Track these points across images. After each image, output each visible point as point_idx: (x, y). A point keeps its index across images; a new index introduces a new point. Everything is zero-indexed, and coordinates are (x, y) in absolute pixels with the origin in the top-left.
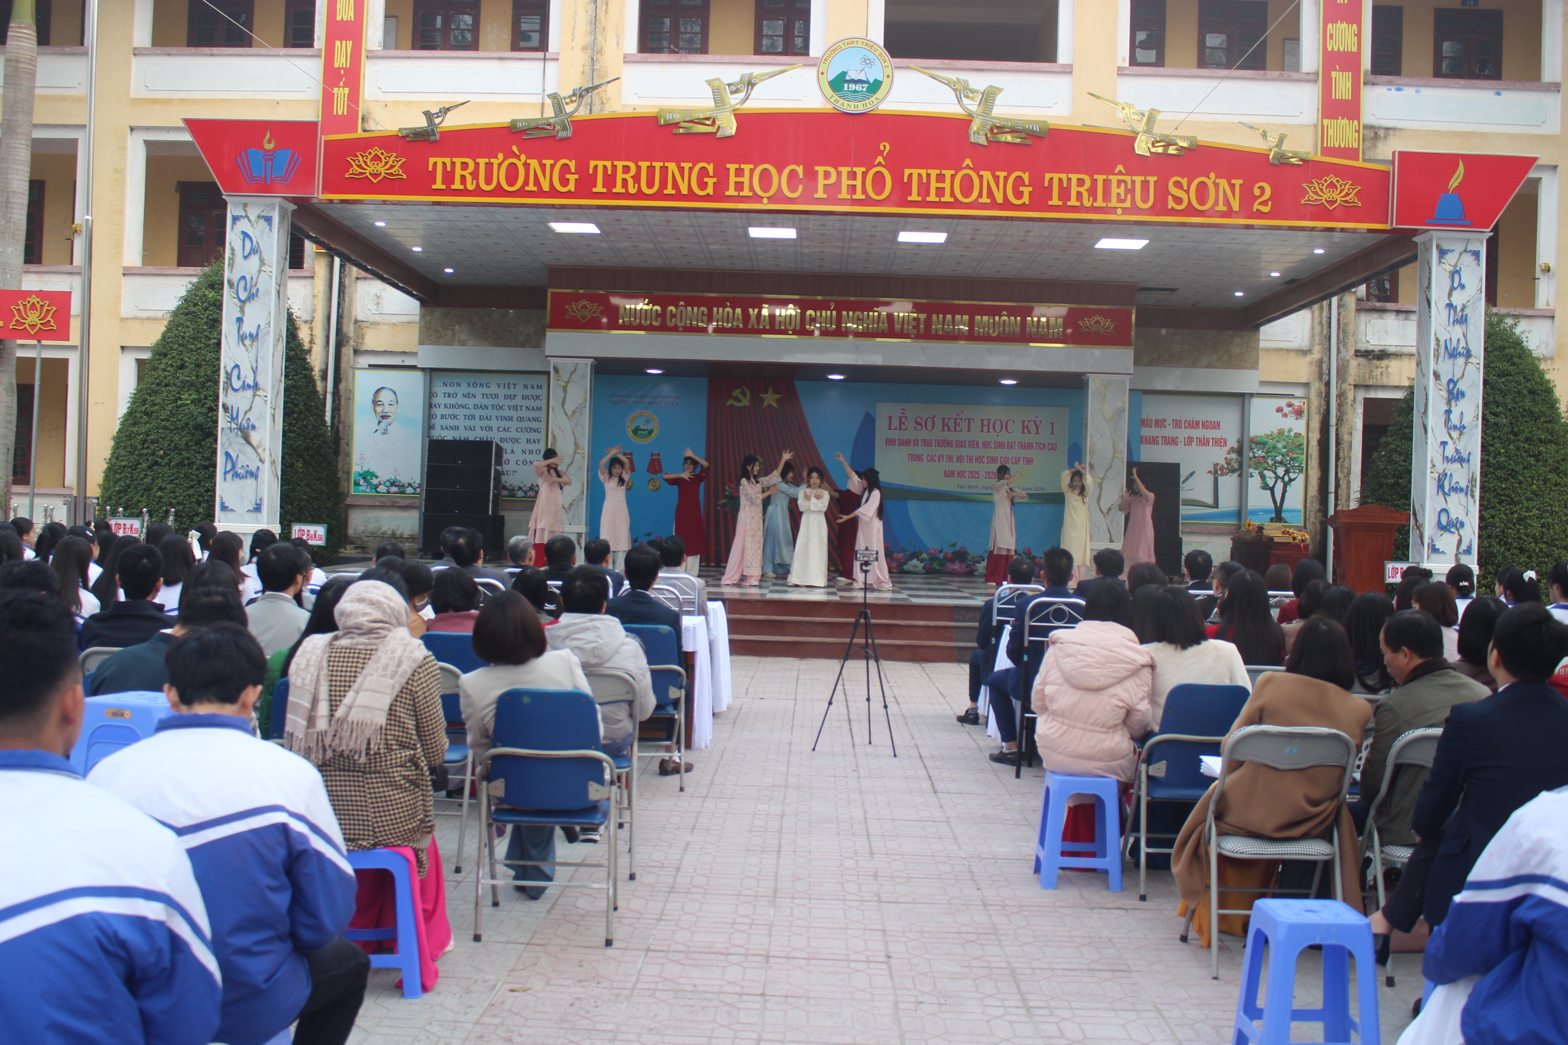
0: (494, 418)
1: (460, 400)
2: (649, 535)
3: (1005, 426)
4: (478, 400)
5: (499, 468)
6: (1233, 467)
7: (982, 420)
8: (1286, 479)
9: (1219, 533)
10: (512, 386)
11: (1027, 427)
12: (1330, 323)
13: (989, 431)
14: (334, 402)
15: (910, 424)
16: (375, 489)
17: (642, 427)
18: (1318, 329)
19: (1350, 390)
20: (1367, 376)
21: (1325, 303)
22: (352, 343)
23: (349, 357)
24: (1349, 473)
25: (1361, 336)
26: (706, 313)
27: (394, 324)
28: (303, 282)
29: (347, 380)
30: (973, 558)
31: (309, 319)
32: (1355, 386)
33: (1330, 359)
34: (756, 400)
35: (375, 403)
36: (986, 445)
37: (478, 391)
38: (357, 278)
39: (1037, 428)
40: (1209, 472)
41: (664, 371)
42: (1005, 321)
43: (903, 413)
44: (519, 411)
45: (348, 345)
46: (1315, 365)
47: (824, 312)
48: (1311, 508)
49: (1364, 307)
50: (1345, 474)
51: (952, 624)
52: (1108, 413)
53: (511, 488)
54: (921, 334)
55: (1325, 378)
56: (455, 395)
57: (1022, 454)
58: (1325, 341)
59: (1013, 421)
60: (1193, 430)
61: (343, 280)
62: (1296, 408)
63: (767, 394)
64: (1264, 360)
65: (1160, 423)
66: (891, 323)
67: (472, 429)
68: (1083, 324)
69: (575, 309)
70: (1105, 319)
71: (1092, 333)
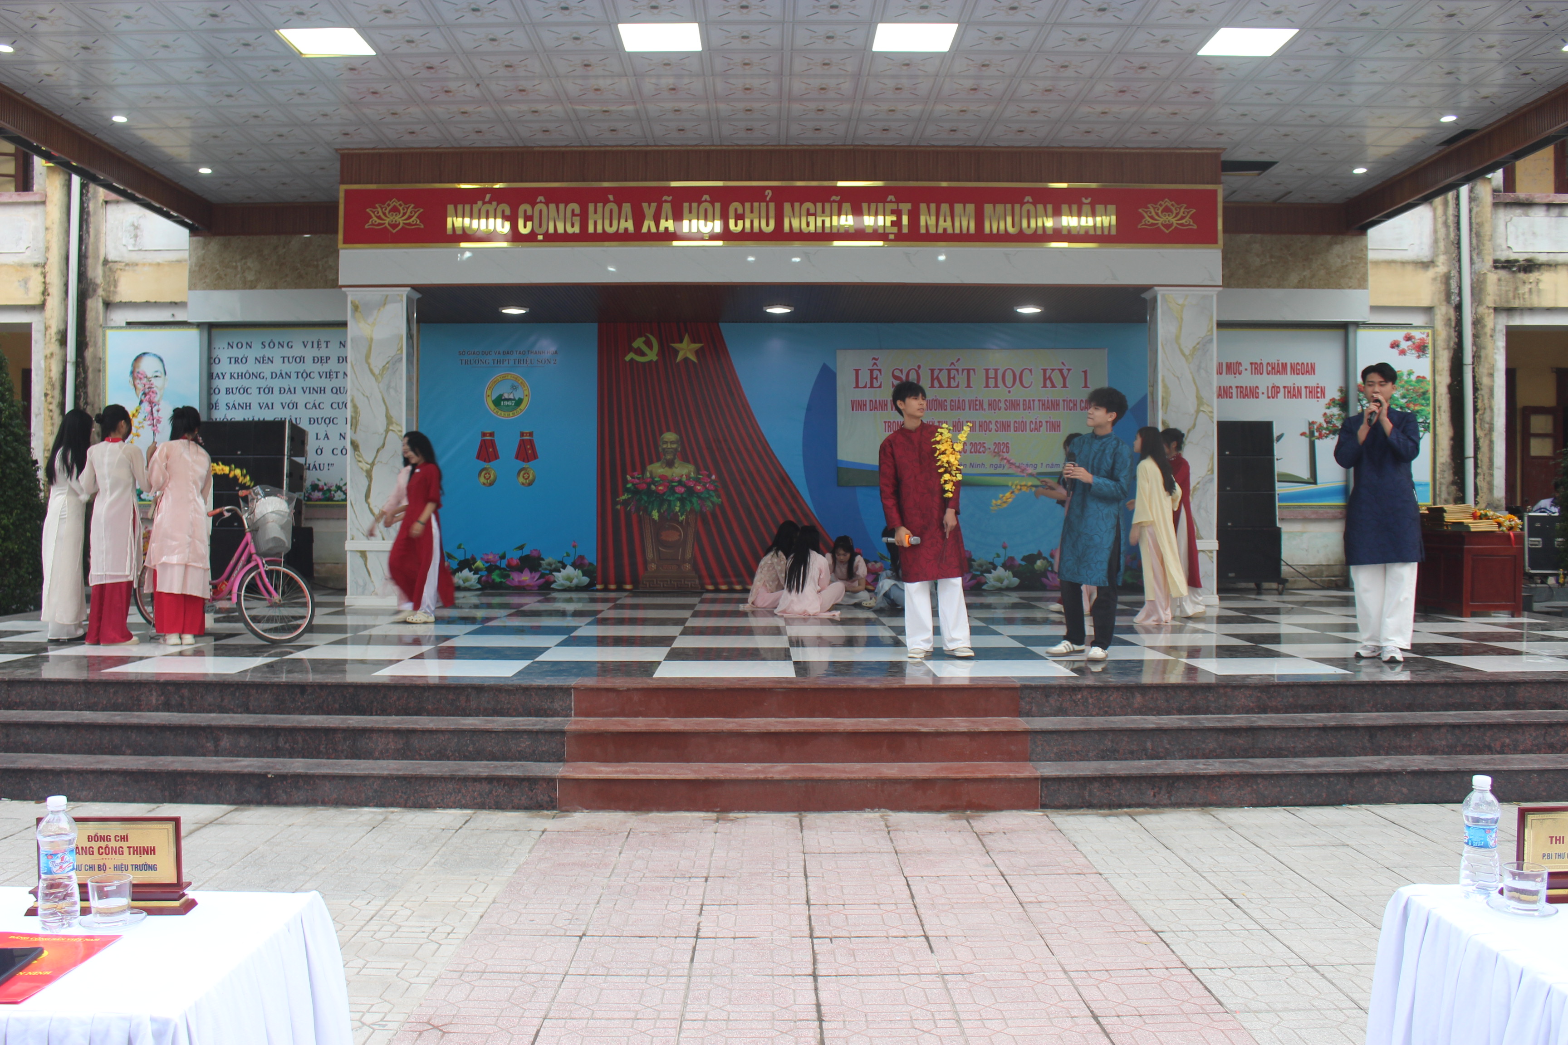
0: (299, 391)
1: (252, 367)
2: (521, 548)
3: (1018, 378)
4: (277, 366)
5: (300, 460)
6: (1334, 426)
7: (987, 370)
9: (1319, 519)
10: (324, 345)
11: (1050, 378)
12: (1458, 223)
13: (996, 386)
14: (77, 375)
15: (885, 378)
16: (138, 495)
17: (506, 396)
18: (1442, 232)
19: (1489, 315)
20: (1511, 295)
21: (1451, 195)
22: (100, 292)
23: (97, 313)
24: (1491, 430)
25: (1500, 241)
26: (577, 211)
27: (159, 264)
28: (32, 210)
29: (95, 344)
30: (981, 566)
31: (42, 261)
32: (1495, 309)
33: (1460, 272)
34: (667, 352)
35: (135, 374)
36: (994, 405)
37: (277, 353)
38: (106, 202)
39: (1064, 379)
40: (1303, 434)
41: (528, 310)
42: (1028, 211)
43: (875, 364)
44: (334, 380)
45: (93, 295)
46: (1441, 282)
47: (756, 205)
48: (1442, 480)
49: (1502, 200)
50: (1486, 432)
51: (1022, 723)
52: (1188, 345)
53: (325, 488)
54: (905, 234)
55: (1455, 299)
56: (244, 360)
57: (1044, 416)
58: (1453, 249)
59: (1031, 371)
60: (1278, 376)
61: (86, 205)
62: (1417, 341)
63: (681, 341)
64: (1374, 277)
65: (1232, 368)
66: (858, 218)
67: (269, 406)
68: (1146, 212)
69: (381, 214)
70: (1178, 204)
71: (1160, 225)
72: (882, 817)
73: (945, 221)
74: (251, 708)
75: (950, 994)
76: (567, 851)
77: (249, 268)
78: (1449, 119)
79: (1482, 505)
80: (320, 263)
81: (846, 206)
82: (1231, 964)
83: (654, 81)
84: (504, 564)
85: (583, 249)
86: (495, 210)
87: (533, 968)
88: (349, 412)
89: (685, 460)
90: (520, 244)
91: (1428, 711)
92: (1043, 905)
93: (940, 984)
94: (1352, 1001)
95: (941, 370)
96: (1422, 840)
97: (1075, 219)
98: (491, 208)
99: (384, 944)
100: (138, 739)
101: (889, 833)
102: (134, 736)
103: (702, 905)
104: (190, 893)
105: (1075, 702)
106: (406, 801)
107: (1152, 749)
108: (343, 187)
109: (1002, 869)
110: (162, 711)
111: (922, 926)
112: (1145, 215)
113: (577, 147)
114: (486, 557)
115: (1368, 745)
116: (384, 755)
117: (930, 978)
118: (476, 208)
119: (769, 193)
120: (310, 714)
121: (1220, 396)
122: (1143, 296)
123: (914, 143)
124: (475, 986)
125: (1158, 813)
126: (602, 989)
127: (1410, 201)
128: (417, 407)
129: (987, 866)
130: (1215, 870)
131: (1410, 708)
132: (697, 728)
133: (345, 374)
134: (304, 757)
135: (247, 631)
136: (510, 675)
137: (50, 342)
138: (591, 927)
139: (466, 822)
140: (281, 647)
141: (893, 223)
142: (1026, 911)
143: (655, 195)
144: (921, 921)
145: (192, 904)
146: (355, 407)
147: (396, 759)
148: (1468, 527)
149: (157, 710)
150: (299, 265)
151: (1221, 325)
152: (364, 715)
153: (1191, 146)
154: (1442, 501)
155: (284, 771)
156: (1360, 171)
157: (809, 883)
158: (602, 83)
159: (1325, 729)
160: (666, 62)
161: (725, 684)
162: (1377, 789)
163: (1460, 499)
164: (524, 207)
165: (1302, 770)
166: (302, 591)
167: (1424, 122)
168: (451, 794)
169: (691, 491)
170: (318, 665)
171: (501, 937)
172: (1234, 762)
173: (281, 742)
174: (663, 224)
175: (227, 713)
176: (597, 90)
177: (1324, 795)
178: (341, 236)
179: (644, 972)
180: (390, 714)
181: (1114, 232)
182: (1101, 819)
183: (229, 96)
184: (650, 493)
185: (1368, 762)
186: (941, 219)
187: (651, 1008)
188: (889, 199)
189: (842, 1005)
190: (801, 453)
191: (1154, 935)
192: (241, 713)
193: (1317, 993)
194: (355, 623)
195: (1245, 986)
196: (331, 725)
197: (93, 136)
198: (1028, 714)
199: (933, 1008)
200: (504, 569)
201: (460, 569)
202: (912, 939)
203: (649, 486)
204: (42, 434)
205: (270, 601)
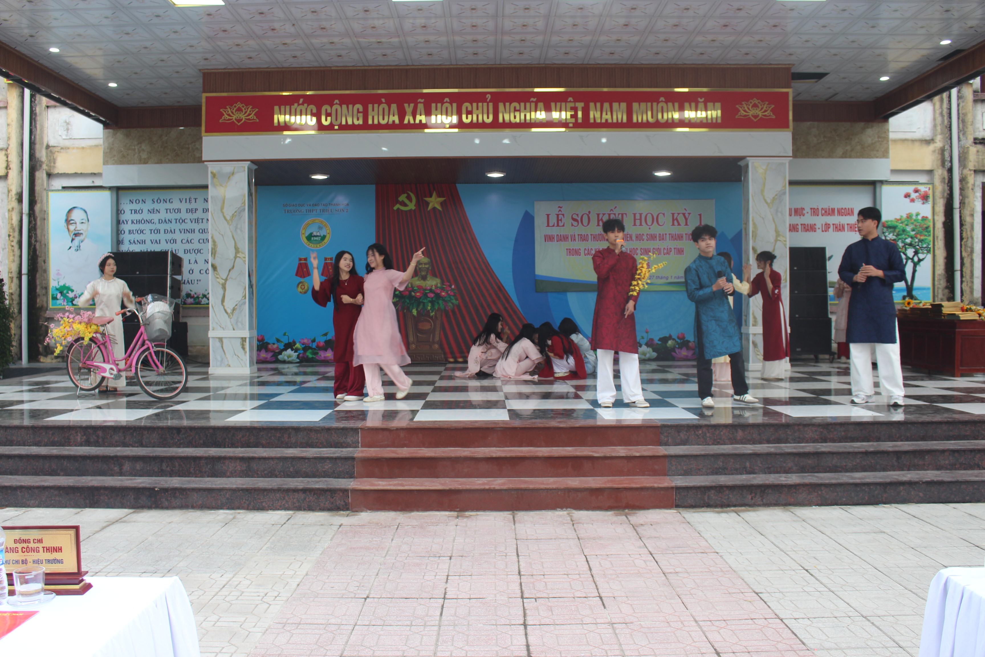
0: (177, 231)
1: (146, 216)
2: (326, 334)
3: (656, 220)
4: (163, 215)
5: (178, 277)
7: (635, 214)
8: (916, 259)
10: (193, 201)
11: (677, 219)
12: (950, 114)
13: (641, 225)
14: (30, 222)
15: (567, 220)
16: (72, 302)
17: (315, 234)
18: (939, 119)
19: (971, 175)
21: (945, 95)
22: (44, 167)
23: (43, 181)
24: (972, 252)
25: (979, 125)
26: (361, 110)
27: (83, 148)
29: (42, 202)
31: (5, 146)
32: (975, 171)
33: (951, 147)
34: (422, 204)
35: (68, 221)
36: (639, 237)
37: (162, 206)
38: (48, 107)
39: (686, 219)
41: (329, 176)
42: (662, 108)
43: (560, 210)
44: (200, 224)
45: (40, 169)
46: (938, 153)
47: (480, 104)
48: (939, 286)
49: (979, 98)
50: (969, 253)
51: (662, 450)
52: (769, 196)
53: (195, 296)
54: (580, 123)
55: (948, 164)
56: (140, 211)
57: (673, 244)
58: (946, 131)
59: (664, 214)
60: (829, 217)
61: (34, 109)
62: (922, 193)
63: (431, 196)
64: (893, 150)
65: (798, 212)
66: (549, 113)
67: (158, 242)
68: (741, 107)
69: (230, 112)
70: (762, 102)
71: (750, 116)
72: (568, 514)
73: (607, 114)
74: (144, 443)
75: (618, 638)
76: (356, 539)
77: (143, 150)
78: (946, 42)
79: (966, 302)
80: (190, 146)
81: (541, 105)
82: (809, 616)
83: (411, 21)
84: (314, 345)
85: (365, 135)
86: (306, 109)
87: (333, 621)
88: (210, 245)
89: (434, 275)
90: (323, 132)
91: (936, 440)
92: (680, 575)
93: (611, 631)
94: (894, 641)
95: (604, 214)
96: (935, 529)
97: (694, 112)
98: (303, 108)
99: (232, 604)
100: (68, 465)
101: (573, 525)
102: (65, 463)
103: (448, 576)
104: (87, 579)
105: (697, 436)
106: (248, 505)
107: (750, 467)
108: (205, 95)
109: (650, 550)
110: (84, 446)
111: (598, 589)
112: (740, 109)
113: (361, 66)
114: (302, 341)
115: (895, 464)
116: (233, 475)
117: (604, 626)
118: (293, 108)
119: (489, 97)
120: (184, 447)
121: (790, 230)
122: (739, 163)
123: (585, 62)
124: (293, 634)
125: (754, 511)
126: (380, 635)
127: (919, 98)
128: (256, 242)
129: (640, 547)
130: (795, 549)
131: (924, 439)
132: (444, 455)
133: (208, 220)
134: (179, 476)
135: (143, 392)
136: (318, 420)
137: (11, 201)
138: (372, 592)
139: (289, 519)
140: (165, 402)
141: (572, 116)
142: (667, 579)
143: (413, 99)
144: (596, 586)
145: (89, 587)
146: (214, 242)
147: (241, 477)
148: (958, 317)
149: (81, 445)
150: (176, 148)
151: (792, 183)
152: (220, 447)
153: (772, 63)
154: (939, 299)
155: (166, 486)
156: (884, 79)
157: (520, 560)
158: (377, 23)
159: (866, 453)
160: (419, 8)
161: (462, 425)
162: (902, 493)
163: (951, 298)
164: (326, 107)
165: (851, 481)
166: (179, 364)
167: (928, 45)
168: (278, 500)
169: (438, 296)
170: (190, 414)
171: (311, 599)
172: (805, 476)
173: (164, 467)
174: (418, 118)
175: (128, 447)
176: (373, 27)
177: (866, 498)
178: (203, 128)
179: (409, 623)
180: (237, 447)
181: (719, 121)
182: (716, 515)
183: (127, 34)
184: (411, 297)
185: (896, 475)
186: (604, 113)
187: (413, 648)
188: (569, 100)
189: (544, 645)
190: (511, 270)
191: (756, 595)
192: (137, 447)
193: (869, 636)
194: (215, 385)
195: (820, 631)
196: (198, 455)
197: (37, 62)
198: (666, 444)
199: (606, 647)
200: (314, 349)
201: (285, 349)
202: (591, 598)
203: (410, 292)
204: (7, 262)
205: (157, 371)
